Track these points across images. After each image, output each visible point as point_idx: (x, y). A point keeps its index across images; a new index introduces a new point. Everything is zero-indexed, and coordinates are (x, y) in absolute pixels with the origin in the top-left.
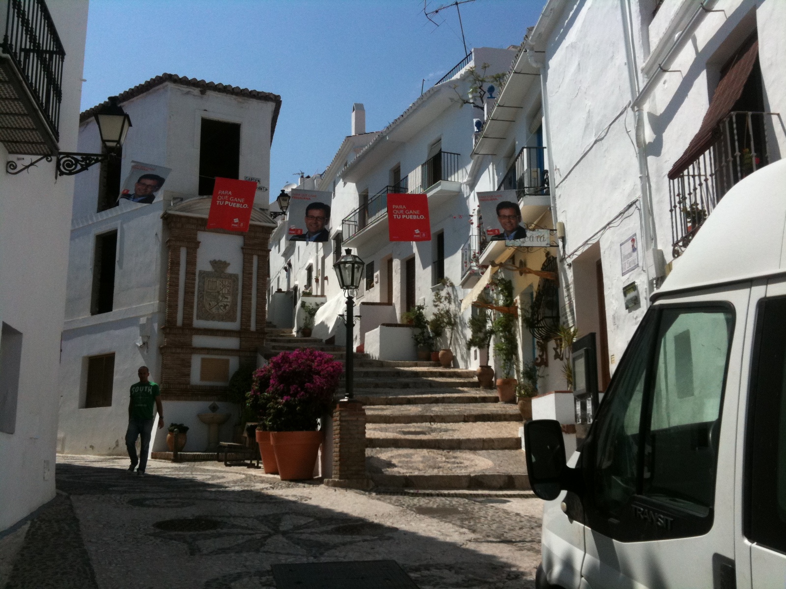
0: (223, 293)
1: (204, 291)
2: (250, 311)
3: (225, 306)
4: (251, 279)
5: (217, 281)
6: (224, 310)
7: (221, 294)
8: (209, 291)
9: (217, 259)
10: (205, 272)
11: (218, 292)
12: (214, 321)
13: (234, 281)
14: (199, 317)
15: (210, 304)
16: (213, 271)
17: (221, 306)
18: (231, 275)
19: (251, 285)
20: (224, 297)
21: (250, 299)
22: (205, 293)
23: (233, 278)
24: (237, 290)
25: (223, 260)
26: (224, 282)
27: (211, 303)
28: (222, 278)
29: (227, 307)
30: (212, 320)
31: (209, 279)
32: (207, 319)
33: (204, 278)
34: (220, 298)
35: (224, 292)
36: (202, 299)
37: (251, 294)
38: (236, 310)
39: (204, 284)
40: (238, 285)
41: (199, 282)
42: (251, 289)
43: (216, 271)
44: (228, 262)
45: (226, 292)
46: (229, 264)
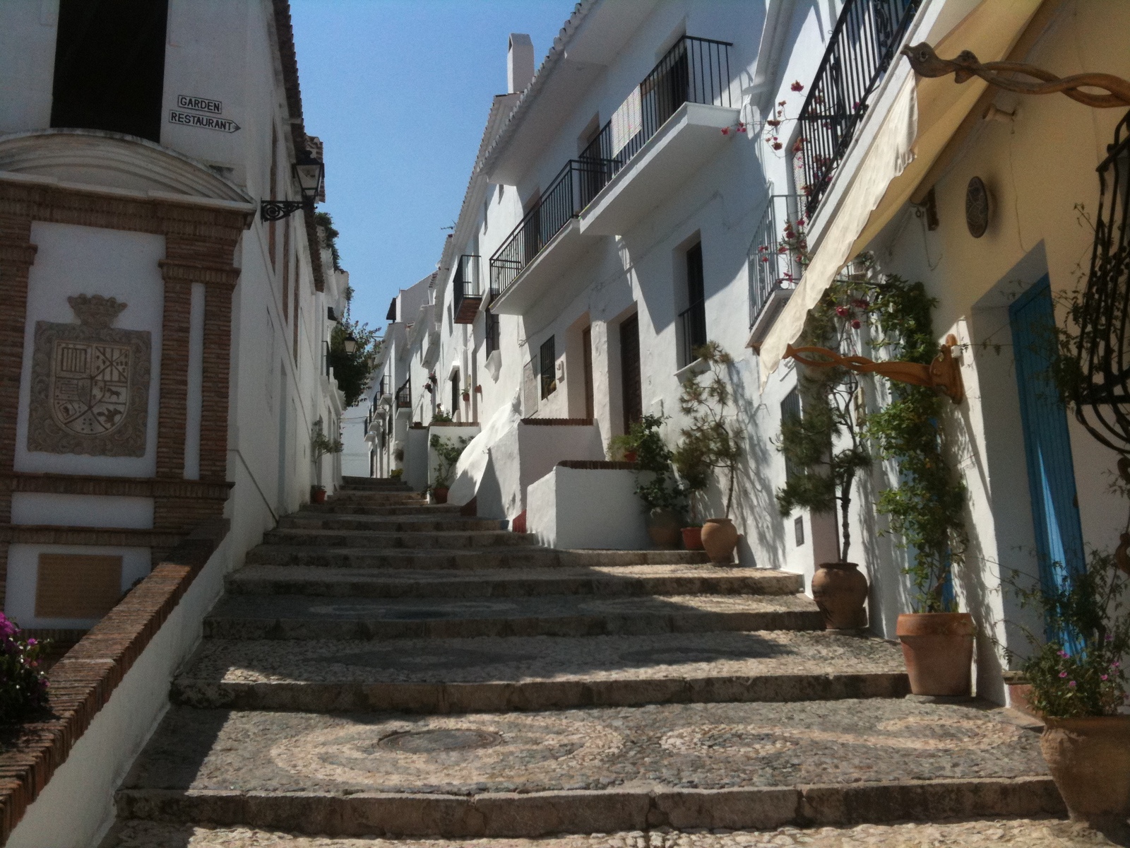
0: (105, 382)
1: (48, 375)
2: (182, 427)
3: (111, 416)
4: (184, 343)
5: (89, 351)
6: (108, 425)
7: (101, 384)
8: (64, 374)
9: (90, 293)
10: (52, 326)
11: (92, 378)
12: (80, 453)
13: (138, 350)
14: (34, 445)
15: (67, 410)
16: (78, 322)
17: (100, 414)
18: (127, 335)
19: (185, 358)
20: (109, 390)
21: (184, 396)
22: (53, 379)
23: (134, 341)
24: (148, 371)
25: (106, 295)
26: (108, 351)
27: (70, 407)
28: (101, 340)
29: (117, 418)
30: (72, 451)
31: (64, 345)
32: (56, 449)
33: (49, 340)
34: (97, 392)
35: (107, 378)
36: (43, 396)
37: (185, 383)
38: (145, 425)
39: (49, 358)
40: (149, 360)
41: (37, 350)
42: (184, 370)
43: (85, 323)
44: (120, 299)
45: (116, 377)
46: (124, 306)
